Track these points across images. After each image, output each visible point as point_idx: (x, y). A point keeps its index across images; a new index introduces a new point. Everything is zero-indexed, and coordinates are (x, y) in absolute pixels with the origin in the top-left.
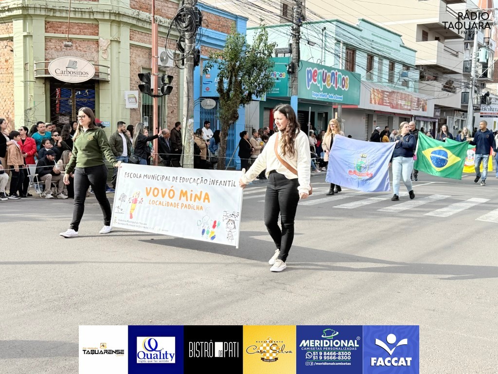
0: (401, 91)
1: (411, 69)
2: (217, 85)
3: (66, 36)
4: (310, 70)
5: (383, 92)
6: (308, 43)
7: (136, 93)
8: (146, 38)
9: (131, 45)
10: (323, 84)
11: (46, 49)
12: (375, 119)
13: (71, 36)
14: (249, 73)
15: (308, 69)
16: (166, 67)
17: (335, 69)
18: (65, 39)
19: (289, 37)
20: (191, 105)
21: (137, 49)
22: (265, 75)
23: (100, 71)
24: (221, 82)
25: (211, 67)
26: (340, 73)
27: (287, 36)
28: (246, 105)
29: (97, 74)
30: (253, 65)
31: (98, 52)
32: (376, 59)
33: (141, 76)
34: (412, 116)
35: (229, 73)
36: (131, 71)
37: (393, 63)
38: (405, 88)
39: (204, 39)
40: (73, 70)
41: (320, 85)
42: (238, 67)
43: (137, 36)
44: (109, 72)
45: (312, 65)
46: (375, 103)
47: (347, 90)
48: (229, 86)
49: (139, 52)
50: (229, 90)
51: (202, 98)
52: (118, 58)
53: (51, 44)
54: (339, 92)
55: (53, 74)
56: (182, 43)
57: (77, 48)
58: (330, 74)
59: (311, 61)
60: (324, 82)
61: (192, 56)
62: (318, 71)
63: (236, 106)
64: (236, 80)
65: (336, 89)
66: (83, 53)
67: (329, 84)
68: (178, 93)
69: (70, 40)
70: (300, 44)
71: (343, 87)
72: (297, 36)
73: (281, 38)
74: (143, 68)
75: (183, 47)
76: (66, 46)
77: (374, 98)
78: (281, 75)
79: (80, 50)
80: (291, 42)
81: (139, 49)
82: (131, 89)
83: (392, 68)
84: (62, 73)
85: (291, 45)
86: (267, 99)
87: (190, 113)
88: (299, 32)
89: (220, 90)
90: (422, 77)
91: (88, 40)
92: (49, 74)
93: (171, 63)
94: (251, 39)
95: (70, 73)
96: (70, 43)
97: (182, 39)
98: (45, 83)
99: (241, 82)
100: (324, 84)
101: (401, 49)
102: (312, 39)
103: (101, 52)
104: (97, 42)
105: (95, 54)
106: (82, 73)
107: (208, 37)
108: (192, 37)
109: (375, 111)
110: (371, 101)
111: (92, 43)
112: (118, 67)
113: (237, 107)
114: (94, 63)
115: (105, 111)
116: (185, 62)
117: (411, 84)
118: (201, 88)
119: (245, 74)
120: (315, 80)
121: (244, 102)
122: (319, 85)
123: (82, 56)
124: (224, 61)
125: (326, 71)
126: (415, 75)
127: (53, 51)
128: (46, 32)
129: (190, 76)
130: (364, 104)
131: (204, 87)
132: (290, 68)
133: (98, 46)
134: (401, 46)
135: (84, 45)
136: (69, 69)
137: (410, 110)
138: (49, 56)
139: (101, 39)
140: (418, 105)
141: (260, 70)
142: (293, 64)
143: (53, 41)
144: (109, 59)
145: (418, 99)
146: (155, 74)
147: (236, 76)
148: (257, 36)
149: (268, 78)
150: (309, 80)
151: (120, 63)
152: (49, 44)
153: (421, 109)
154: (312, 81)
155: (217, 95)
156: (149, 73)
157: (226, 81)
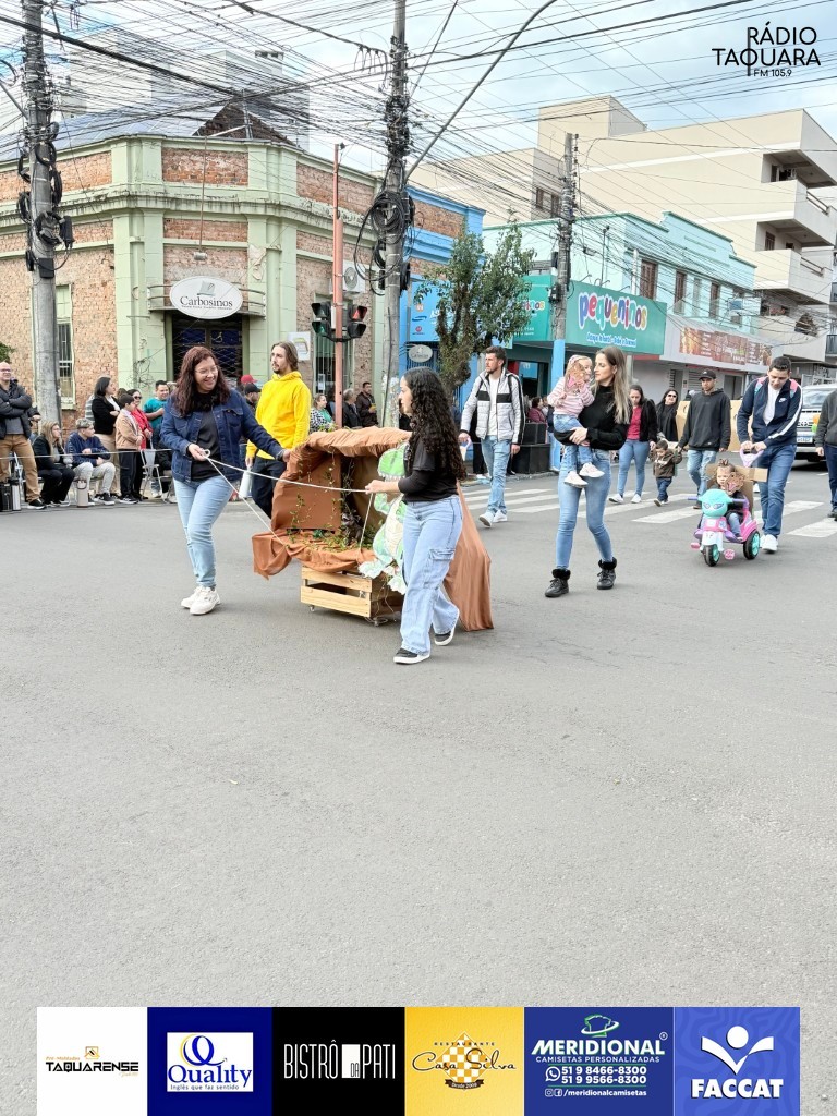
0: (731, 332)
1: (746, 295)
2: (435, 323)
3: (198, 242)
4: (585, 297)
5: (701, 333)
6: (584, 251)
7: (307, 336)
8: (322, 245)
9: (300, 257)
10: (605, 319)
11: (165, 265)
12: (685, 378)
13: (204, 243)
14: (488, 301)
15: (582, 295)
16: (353, 293)
17: (625, 295)
18: (195, 247)
19: (553, 241)
20: (394, 354)
21: (307, 263)
22: (514, 304)
23: (250, 299)
24: (442, 317)
25: (426, 291)
26: (634, 302)
27: (550, 239)
28: (481, 355)
29: (245, 305)
30: (498, 288)
31: (246, 268)
32: (690, 277)
33: (316, 307)
34: (745, 373)
35: (455, 300)
36: (299, 300)
37: (717, 285)
38: (737, 327)
39: (416, 246)
40: (209, 298)
41: (601, 321)
42: (472, 291)
43: (310, 241)
44: (264, 302)
45: (589, 288)
46: (688, 352)
47: (643, 329)
48: (456, 323)
49: (310, 267)
50: (456, 330)
51: (410, 344)
52: (278, 279)
53: (173, 257)
54: (631, 333)
55: (177, 305)
56: (382, 253)
57: (213, 263)
58: (616, 303)
59: (587, 281)
60: (607, 317)
61: (398, 274)
62: (598, 299)
63: (467, 356)
64: (468, 312)
65: (626, 328)
66: (223, 270)
67: (615, 320)
68: (372, 336)
69: (204, 248)
70: (572, 254)
71: (638, 324)
72: (566, 240)
73: (540, 242)
74: (317, 295)
75: (384, 259)
76: (198, 259)
77: (687, 344)
78: (537, 306)
79: (219, 266)
80: (557, 249)
81: (312, 264)
82: (298, 330)
83: (715, 294)
84: (192, 303)
85: (555, 254)
86: (514, 345)
87: (393, 367)
88: (569, 233)
89: (441, 330)
90: (764, 309)
91: (232, 249)
92: (171, 305)
93: (361, 286)
94: (491, 245)
95: (203, 302)
96: (203, 254)
97: (382, 245)
98: (164, 320)
99: (475, 317)
100: (608, 320)
101: (731, 262)
102: (591, 245)
103: (250, 271)
104: (245, 250)
105: (242, 272)
106: (223, 304)
107: (421, 242)
108: (397, 242)
109: (687, 365)
110: (681, 347)
111: (235, 253)
112: (279, 293)
113: (467, 358)
114: (240, 286)
115: (258, 364)
116: (386, 285)
117: (745, 320)
118: (408, 327)
119: (483, 303)
120: (593, 314)
121: (479, 350)
122: (599, 322)
123: (222, 276)
124: (448, 281)
125: (610, 298)
126: (754, 305)
127: (176, 266)
128: (165, 237)
129: (394, 308)
130: (670, 355)
131: (414, 326)
132: (552, 293)
133: (247, 260)
134: (731, 258)
135: (224, 258)
136: (202, 297)
137: (743, 363)
138: (170, 277)
139: (252, 247)
140: (757, 354)
141: (507, 296)
142: (559, 287)
143: (176, 251)
144: (264, 280)
145: (758, 345)
146: (339, 304)
147: (467, 307)
148: (503, 239)
149: (519, 309)
150: (583, 314)
151: (282, 288)
152: (170, 255)
153: (761, 362)
154: (588, 314)
155: (435, 337)
156: (330, 303)
157: (450, 315)
